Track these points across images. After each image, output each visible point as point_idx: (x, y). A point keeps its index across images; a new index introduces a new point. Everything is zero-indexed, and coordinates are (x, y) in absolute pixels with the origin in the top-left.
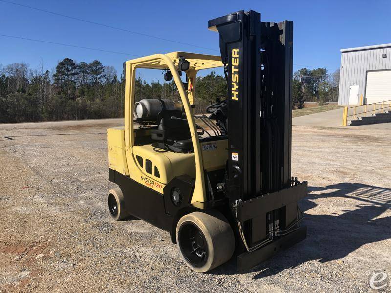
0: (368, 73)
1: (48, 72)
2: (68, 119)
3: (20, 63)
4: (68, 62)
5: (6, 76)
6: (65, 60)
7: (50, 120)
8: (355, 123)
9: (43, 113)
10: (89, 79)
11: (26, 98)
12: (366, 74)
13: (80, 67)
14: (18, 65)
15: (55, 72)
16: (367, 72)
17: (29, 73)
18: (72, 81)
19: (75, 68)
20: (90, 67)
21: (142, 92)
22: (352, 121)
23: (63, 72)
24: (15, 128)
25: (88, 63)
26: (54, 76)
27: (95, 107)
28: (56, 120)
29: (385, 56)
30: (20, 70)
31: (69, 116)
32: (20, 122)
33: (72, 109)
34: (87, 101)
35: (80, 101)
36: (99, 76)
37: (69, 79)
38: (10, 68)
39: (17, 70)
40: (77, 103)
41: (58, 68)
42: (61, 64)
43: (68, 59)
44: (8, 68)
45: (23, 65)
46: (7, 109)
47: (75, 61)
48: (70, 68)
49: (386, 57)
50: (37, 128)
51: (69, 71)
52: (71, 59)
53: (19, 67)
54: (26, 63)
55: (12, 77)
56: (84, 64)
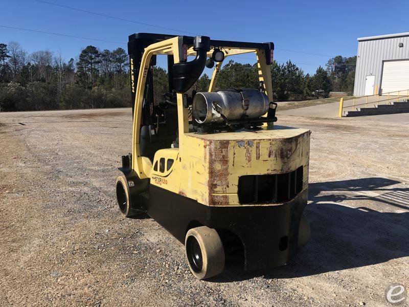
0: (385, 63)
1: (72, 60)
2: (85, 108)
3: (44, 51)
4: (91, 50)
5: (32, 64)
6: (88, 47)
7: (67, 108)
8: (351, 114)
9: (61, 102)
10: (112, 67)
11: (44, 88)
12: (383, 64)
13: (104, 56)
14: (43, 52)
15: (78, 60)
16: (383, 61)
17: (54, 60)
18: (95, 69)
19: (98, 56)
20: (113, 55)
21: (159, 82)
22: (349, 112)
23: (86, 60)
24: (32, 116)
25: (111, 51)
26: (78, 64)
27: (110, 96)
28: (74, 108)
29: (401, 46)
30: (45, 57)
31: (86, 105)
32: (39, 110)
33: (88, 98)
34: (102, 90)
35: (96, 91)
36: (122, 64)
37: (93, 67)
38: (35, 56)
39: (42, 58)
40: (94, 92)
41: (81, 56)
42: (84, 52)
43: (91, 47)
44: (34, 56)
45: (47, 53)
46: (27, 97)
47: (99, 49)
48: (93, 56)
49: (403, 46)
50: (52, 116)
51: (92, 59)
52: (94, 47)
53: (44, 55)
54: (50, 51)
55: (37, 65)
56: (107, 52)
